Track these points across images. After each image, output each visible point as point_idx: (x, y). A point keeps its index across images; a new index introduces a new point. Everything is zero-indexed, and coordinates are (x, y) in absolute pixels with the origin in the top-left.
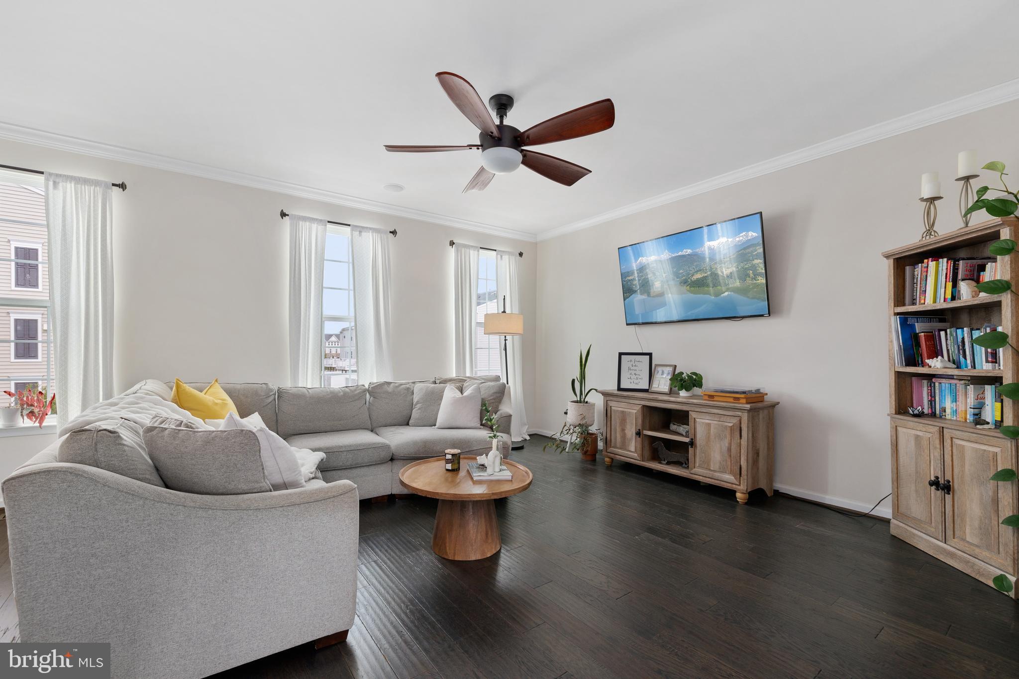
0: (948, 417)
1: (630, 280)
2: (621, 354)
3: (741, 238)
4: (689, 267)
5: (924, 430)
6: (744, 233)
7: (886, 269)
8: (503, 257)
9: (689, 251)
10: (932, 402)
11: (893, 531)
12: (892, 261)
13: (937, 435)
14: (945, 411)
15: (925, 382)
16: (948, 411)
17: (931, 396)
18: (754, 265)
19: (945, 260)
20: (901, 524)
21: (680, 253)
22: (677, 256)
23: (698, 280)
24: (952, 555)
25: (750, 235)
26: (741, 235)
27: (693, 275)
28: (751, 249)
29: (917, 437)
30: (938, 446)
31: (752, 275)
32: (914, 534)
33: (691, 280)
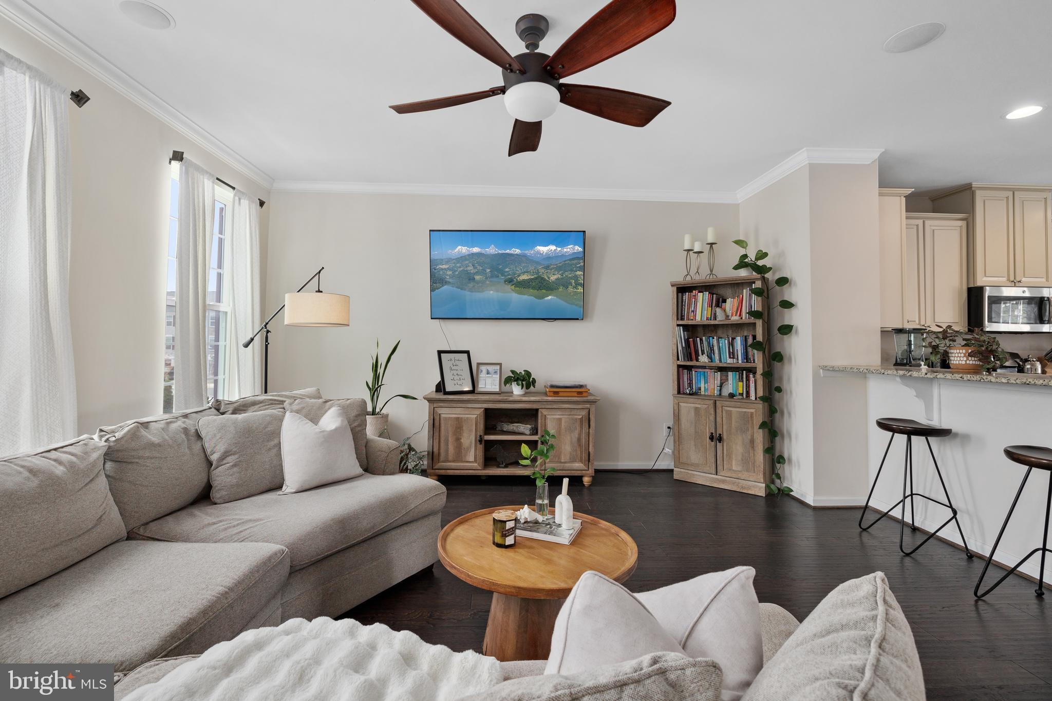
0: (703, 393)
1: (442, 269)
2: (440, 353)
3: (569, 250)
4: (516, 267)
5: (702, 403)
6: (571, 246)
7: (670, 294)
8: (242, 201)
9: (518, 251)
10: (690, 385)
11: (676, 477)
12: (675, 288)
13: (712, 406)
14: (700, 390)
15: (686, 371)
16: (703, 389)
17: (690, 380)
18: (577, 276)
19: (708, 293)
20: (682, 470)
21: (508, 251)
22: (504, 253)
23: (524, 281)
24: (723, 482)
25: (576, 248)
26: (569, 247)
27: (519, 276)
28: (576, 261)
29: (696, 409)
30: (713, 413)
31: (573, 284)
32: (694, 475)
33: (517, 280)
